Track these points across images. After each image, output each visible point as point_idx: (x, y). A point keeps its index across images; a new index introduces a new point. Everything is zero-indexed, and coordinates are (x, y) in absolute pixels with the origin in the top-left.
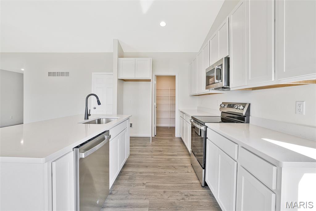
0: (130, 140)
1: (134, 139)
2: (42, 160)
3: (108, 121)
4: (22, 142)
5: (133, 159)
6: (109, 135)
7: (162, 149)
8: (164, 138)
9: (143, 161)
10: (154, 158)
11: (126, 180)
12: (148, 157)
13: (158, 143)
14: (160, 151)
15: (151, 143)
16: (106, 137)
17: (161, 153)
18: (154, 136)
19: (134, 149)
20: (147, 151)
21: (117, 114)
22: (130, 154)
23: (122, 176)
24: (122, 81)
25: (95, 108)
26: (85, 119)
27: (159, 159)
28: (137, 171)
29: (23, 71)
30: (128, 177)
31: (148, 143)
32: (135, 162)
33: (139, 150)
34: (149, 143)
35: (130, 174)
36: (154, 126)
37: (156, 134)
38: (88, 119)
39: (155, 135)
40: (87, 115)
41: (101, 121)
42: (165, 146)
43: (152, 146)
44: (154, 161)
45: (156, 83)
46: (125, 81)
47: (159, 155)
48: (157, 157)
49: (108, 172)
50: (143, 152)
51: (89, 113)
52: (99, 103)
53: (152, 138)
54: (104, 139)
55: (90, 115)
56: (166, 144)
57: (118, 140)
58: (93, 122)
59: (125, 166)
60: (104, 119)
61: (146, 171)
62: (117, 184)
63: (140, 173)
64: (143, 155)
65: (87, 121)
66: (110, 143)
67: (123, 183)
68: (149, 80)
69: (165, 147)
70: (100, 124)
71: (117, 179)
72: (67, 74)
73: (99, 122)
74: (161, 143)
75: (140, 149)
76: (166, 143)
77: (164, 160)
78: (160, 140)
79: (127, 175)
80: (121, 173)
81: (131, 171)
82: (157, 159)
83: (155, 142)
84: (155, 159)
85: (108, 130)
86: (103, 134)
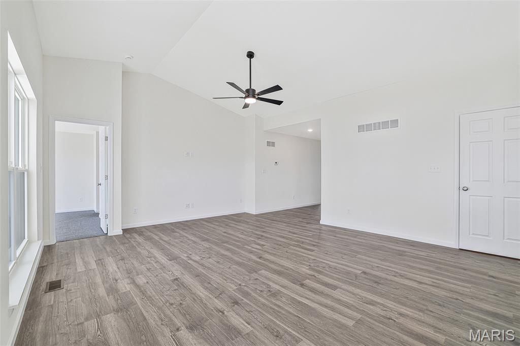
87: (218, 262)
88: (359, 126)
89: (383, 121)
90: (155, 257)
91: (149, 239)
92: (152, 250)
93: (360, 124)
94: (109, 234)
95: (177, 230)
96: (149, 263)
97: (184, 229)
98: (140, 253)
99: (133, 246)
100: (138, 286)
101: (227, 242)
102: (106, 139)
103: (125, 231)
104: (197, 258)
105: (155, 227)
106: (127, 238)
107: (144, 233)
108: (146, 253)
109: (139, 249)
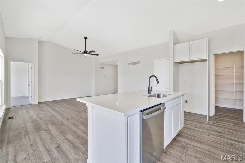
0: (184, 114)
1: (189, 114)
2: (123, 114)
3: (164, 96)
4: (117, 104)
5: (186, 131)
6: (164, 107)
7: (222, 130)
8: (225, 119)
9: (197, 136)
10: (211, 137)
11: (179, 147)
12: (203, 134)
13: (217, 123)
14: (219, 132)
15: (208, 122)
16: (162, 108)
17: (220, 134)
18: (211, 115)
19: (188, 123)
20: (202, 128)
21: (173, 91)
22: (184, 127)
23: (175, 143)
24: (177, 64)
25: (156, 86)
26: (148, 93)
27: (216, 140)
28: (190, 143)
29: (117, 64)
30: (181, 145)
31: (203, 121)
32: (189, 135)
33: (193, 125)
34: (205, 121)
35: (184, 144)
36: (212, 105)
37: (215, 114)
38: (150, 93)
39: (213, 115)
40: (150, 91)
41: (159, 95)
42: (226, 128)
43: (209, 124)
44: (209, 140)
45: (214, 62)
46: (180, 63)
47: (217, 136)
48: (215, 137)
49: (163, 135)
50: (198, 128)
51: (151, 89)
52: (158, 82)
53: (210, 117)
54: (160, 109)
55: (152, 91)
56: (228, 127)
57: (173, 112)
58: (153, 96)
59: (178, 135)
60: (162, 95)
61: (200, 146)
62: (171, 148)
63: (194, 146)
64: (198, 131)
65: (150, 95)
66: (165, 113)
67: (176, 148)
68: (206, 60)
69: (226, 130)
70: (159, 97)
71: (171, 143)
72: (138, 63)
73: (158, 96)
74: (221, 124)
75: (195, 124)
76: (227, 125)
77: (224, 142)
78: (221, 121)
79: (180, 144)
80: (174, 140)
81: (184, 141)
82: (214, 139)
83: (214, 121)
84: (212, 139)
85: (164, 103)
86: (160, 105)
87: (70, 111)
88: (129, 63)
89: (138, 61)
90: (48, 110)
91: (48, 105)
92: (48, 108)
93: (129, 62)
94: (32, 104)
95: (61, 102)
96: (45, 111)
97: (63, 102)
98: (43, 109)
99: (41, 107)
100: (39, 117)
101: (77, 106)
102: (31, 68)
103: (39, 103)
104: (63, 110)
105: (52, 101)
106: (40, 105)
107: (47, 103)
108: (45, 109)
109: (43, 108)
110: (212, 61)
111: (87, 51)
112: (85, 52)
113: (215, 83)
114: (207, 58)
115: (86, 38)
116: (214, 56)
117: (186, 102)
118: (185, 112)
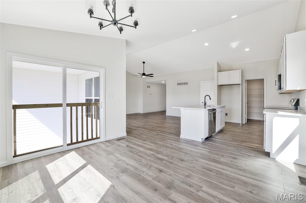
15: (241, 126)
20: (236, 128)
24: (220, 86)
29: (166, 83)
31: (238, 126)
33: (231, 127)
37: (247, 122)
39: (245, 123)
40: (205, 104)
46: (222, 85)
47: (244, 131)
50: (234, 128)
52: (210, 99)
53: (243, 124)
72: (187, 83)
83: (245, 126)
110: (245, 85)
111: (145, 74)
112: (144, 74)
113: (247, 101)
114: (241, 83)
115: (144, 63)
116: (246, 81)
117: (227, 114)
118: (225, 122)
